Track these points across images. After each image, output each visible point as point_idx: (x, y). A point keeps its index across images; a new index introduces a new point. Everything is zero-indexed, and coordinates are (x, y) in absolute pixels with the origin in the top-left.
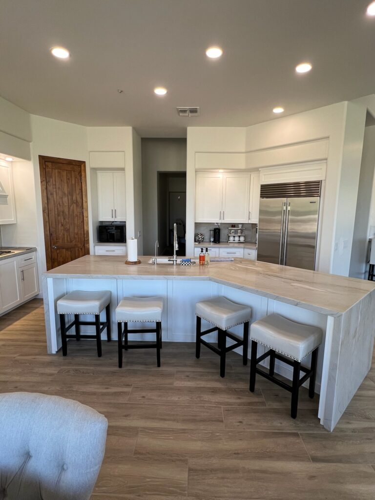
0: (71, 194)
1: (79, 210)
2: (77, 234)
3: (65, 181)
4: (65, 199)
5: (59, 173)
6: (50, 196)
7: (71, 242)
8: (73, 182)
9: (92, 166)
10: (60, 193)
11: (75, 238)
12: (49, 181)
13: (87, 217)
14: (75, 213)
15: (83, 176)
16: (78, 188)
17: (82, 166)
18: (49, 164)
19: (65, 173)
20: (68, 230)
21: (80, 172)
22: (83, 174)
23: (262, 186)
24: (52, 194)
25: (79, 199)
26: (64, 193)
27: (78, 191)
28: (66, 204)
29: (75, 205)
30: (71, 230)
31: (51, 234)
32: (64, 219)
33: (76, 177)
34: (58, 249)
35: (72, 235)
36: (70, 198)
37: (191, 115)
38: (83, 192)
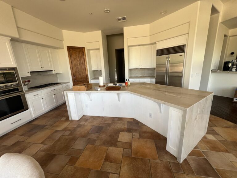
0: (80, 60)
1: (84, 66)
2: (84, 76)
3: (78, 55)
4: (78, 63)
5: (75, 52)
6: (72, 62)
7: (82, 79)
8: (81, 56)
9: (87, 49)
10: (76, 60)
11: (83, 77)
12: (72, 56)
13: (87, 69)
14: (82, 68)
15: (84, 53)
16: (83, 58)
17: (84, 49)
18: (71, 49)
19: (77, 52)
20: (80, 75)
21: (83, 51)
22: (84, 52)
23: (157, 50)
24: (73, 61)
25: (83, 62)
26: (78, 61)
27: (83, 59)
28: (79, 65)
29: (82, 65)
30: (82, 74)
31: (74, 76)
32: (79, 70)
33: (81, 54)
34: (77, 81)
35: (82, 76)
36: (80, 62)
37: (123, 21)
38: (84, 59)
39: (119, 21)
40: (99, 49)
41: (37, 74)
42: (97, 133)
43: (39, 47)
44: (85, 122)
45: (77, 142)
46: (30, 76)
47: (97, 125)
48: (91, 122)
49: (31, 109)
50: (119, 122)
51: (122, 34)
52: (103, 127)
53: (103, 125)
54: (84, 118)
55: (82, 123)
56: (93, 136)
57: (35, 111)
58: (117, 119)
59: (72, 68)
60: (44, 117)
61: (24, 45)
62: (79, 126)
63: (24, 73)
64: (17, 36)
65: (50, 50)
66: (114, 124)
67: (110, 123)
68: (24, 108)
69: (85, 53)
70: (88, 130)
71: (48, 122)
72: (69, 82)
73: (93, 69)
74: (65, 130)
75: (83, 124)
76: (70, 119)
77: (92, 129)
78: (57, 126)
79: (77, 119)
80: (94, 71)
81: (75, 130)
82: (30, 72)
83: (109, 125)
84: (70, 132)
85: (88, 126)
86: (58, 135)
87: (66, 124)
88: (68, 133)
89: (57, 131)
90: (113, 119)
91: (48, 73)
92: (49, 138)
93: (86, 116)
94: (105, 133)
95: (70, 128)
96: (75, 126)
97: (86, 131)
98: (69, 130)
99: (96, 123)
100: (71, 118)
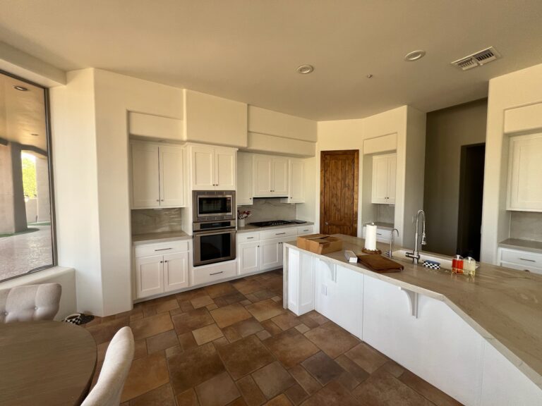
0: (344, 179)
1: (350, 193)
2: (347, 214)
3: (340, 168)
4: (339, 184)
5: (335, 162)
6: (327, 182)
7: (341, 220)
8: (347, 169)
9: (365, 153)
10: (335, 179)
11: (344, 217)
12: (327, 170)
13: (357, 199)
14: (347, 195)
15: (356, 163)
16: (350, 173)
17: (356, 154)
18: (328, 157)
19: (340, 162)
20: (339, 211)
22: (356, 160)
24: (328, 180)
25: (351, 184)
26: (338, 179)
27: (350, 176)
28: (339, 188)
29: (347, 189)
30: (342, 210)
31: (325, 213)
32: (337, 200)
33: (349, 165)
34: (330, 225)
35: (342, 214)
36: (343, 182)
37: (481, 63)
38: (354, 178)
39: (464, 69)
40: (395, 151)
41: (264, 201)
42: (319, 377)
43: (274, 157)
44: (308, 329)
45: (268, 369)
46: (252, 204)
47: (329, 354)
48: (320, 338)
49: (239, 259)
50: (404, 387)
51: (483, 102)
52: (342, 370)
53: (345, 367)
54: (311, 316)
55: (302, 328)
56: (305, 381)
57: (243, 265)
58: (398, 374)
59: (323, 193)
60: (254, 280)
61: (254, 156)
62: (291, 332)
63: (244, 199)
64: (244, 145)
65: (290, 160)
66: (380, 384)
67: (370, 371)
68: (229, 255)
69: (358, 163)
70: (304, 355)
71: (252, 293)
72: (313, 224)
73: (375, 200)
74: (266, 325)
75: (302, 332)
76: (285, 307)
77: (313, 358)
78: (258, 309)
79: (298, 314)
80: (377, 206)
81: (279, 336)
82: (254, 198)
83: (363, 376)
84: (270, 335)
85: (308, 345)
86: (250, 330)
87: (271, 314)
88: (265, 335)
89: (253, 319)
90: (386, 365)
91: (282, 201)
92: (237, 326)
93: (320, 314)
94: (338, 394)
95: (274, 326)
96: (284, 329)
97: (297, 355)
98: (271, 331)
99: (331, 347)
100: (287, 305)
